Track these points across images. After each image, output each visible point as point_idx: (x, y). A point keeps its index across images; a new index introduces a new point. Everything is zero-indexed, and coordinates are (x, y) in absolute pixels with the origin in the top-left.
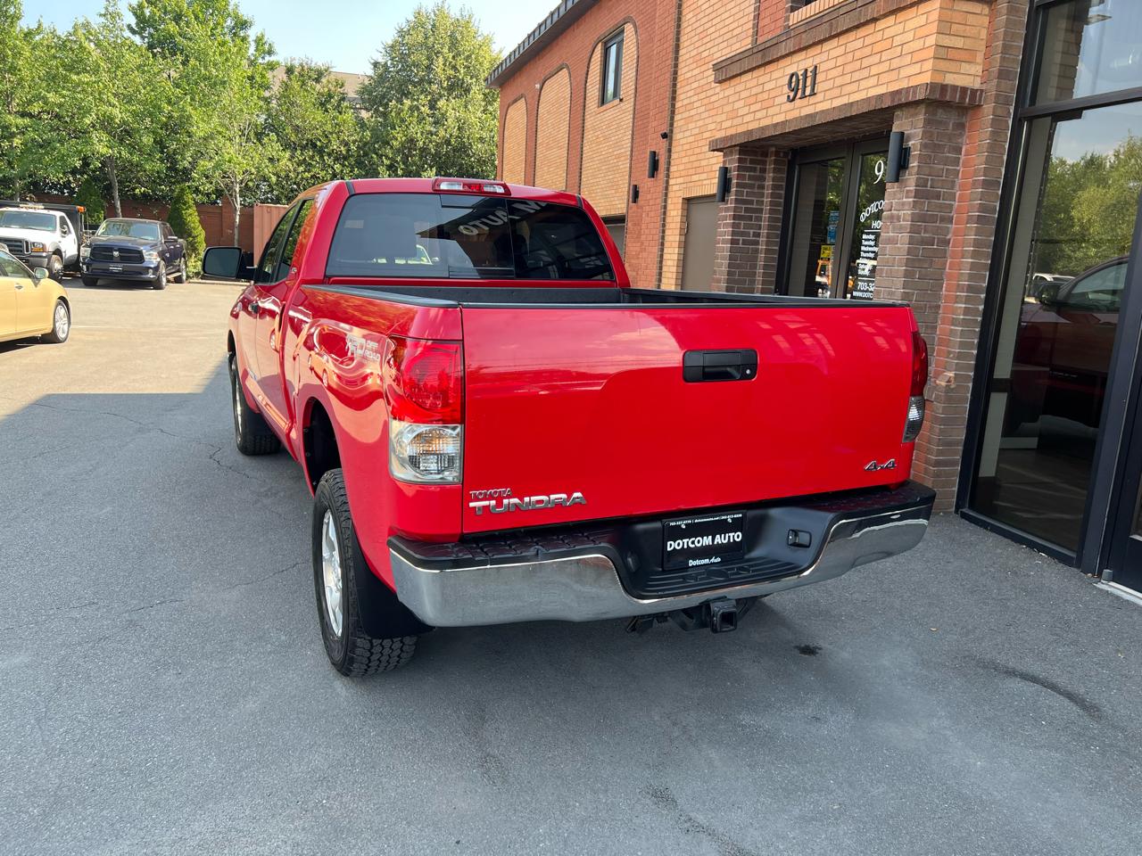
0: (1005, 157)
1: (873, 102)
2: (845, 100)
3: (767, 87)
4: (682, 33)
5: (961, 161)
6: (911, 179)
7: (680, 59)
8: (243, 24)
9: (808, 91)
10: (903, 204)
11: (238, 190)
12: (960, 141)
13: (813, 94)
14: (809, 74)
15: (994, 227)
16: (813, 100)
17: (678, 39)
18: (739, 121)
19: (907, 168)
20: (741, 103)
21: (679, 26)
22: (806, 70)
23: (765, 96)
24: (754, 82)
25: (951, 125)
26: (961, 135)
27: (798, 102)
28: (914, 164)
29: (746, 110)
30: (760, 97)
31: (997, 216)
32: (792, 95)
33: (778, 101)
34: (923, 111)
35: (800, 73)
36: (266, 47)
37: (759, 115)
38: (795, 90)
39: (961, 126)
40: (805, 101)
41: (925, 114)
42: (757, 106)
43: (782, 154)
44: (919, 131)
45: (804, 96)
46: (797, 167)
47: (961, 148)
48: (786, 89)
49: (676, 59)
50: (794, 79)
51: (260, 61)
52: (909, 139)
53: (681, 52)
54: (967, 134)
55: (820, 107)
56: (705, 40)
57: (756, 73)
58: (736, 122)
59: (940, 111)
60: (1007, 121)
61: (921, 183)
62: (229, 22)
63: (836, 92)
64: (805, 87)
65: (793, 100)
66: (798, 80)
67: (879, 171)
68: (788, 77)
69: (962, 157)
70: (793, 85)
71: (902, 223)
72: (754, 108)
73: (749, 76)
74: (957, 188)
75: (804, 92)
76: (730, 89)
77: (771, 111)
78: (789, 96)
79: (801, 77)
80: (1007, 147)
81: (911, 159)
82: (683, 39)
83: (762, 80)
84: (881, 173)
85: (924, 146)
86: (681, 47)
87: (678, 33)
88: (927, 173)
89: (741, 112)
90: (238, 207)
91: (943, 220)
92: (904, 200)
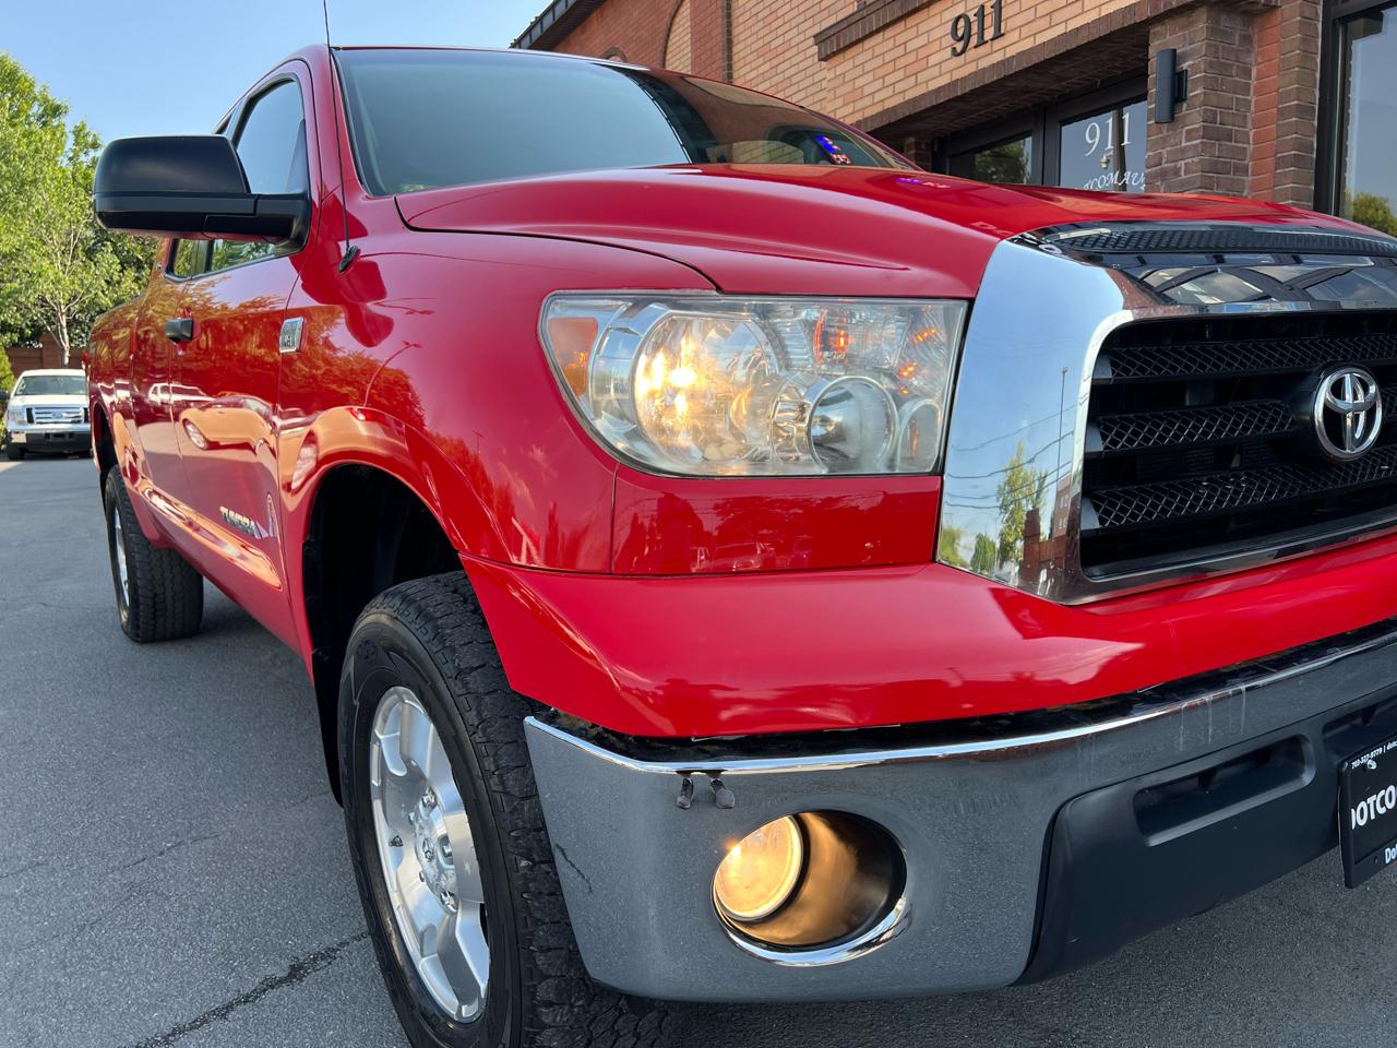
0: (1318, 75)
1: (1119, 18)
2: (1060, 30)
3: (910, 46)
4: (734, 24)
5: (1252, 87)
6: (1193, 116)
7: (735, 58)
8: (56, 111)
9: (989, 34)
10: (1183, 150)
11: (64, 324)
12: (1248, 59)
13: (998, 35)
14: (988, 10)
15: (1312, 171)
16: (998, 44)
17: (729, 33)
18: (868, 101)
19: (1184, 100)
20: (869, 77)
21: (729, 16)
22: (983, 7)
23: (911, 58)
24: (890, 44)
25: (1237, 37)
26: (1248, 51)
27: (971, 54)
28: (1195, 92)
29: (879, 84)
30: (901, 63)
31: (1315, 156)
32: (959, 46)
33: (933, 60)
34: (1204, 17)
35: (971, 15)
36: (90, 139)
37: (900, 87)
38: (966, 37)
39: (1247, 39)
40: (983, 50)
41: (1208, 19)
42: (900, 75)
43: (923, 146)
44: (1201, 45)
45: (982, 43)
46: (948, 160)
47: (1250, 71)
48: (949, 40)
49: (730, 58)
50: (962, 23)
51: (82, 158)
52: (1185, 56)
53: (735, 49)
54: (1256, 50)
55: (1011, 52)
56: (774, 26)
57: (889, 33)
58: (859, 105)
59: (1224, 17)
60: (1316, 25)
61: (1209, 119)
62: (36, 109)
63: (1044, 23)
64: (982, 29)
65: (963, 51)
66: (969, 24)
67: (1093, 136)
68: (950, 24)
69: (1253, 82)
70: (960, 33)
71: (1183, 177)
72: (889, 80)
73: (879, 38)
74: (1250, 125)
75: (981, 35)
76: (845, 65)
77: (921, 77)
78: (954, 49)
79: (973, 18)
80: (1319, 60)
81: (1189, 86)
82: (735, 32)
83: (900, 40)
84: (1097, 140)
85: (1211, 65)
86: (735, 43)
87: (729, 24)
88: (1215, 104)
89: (867, 90)
90: (66, 345)
91: (1237, 169)
92: (1184, 144)
